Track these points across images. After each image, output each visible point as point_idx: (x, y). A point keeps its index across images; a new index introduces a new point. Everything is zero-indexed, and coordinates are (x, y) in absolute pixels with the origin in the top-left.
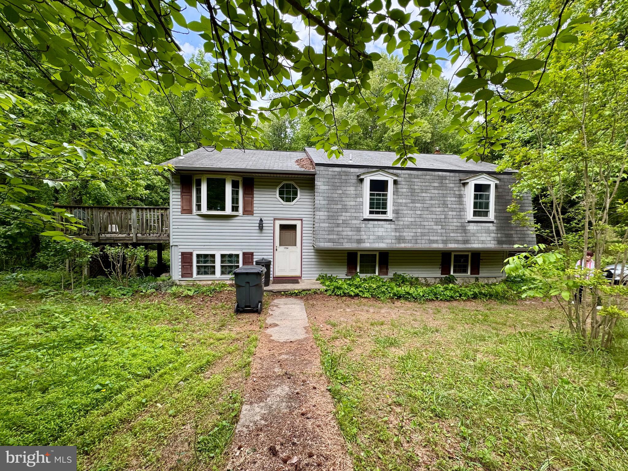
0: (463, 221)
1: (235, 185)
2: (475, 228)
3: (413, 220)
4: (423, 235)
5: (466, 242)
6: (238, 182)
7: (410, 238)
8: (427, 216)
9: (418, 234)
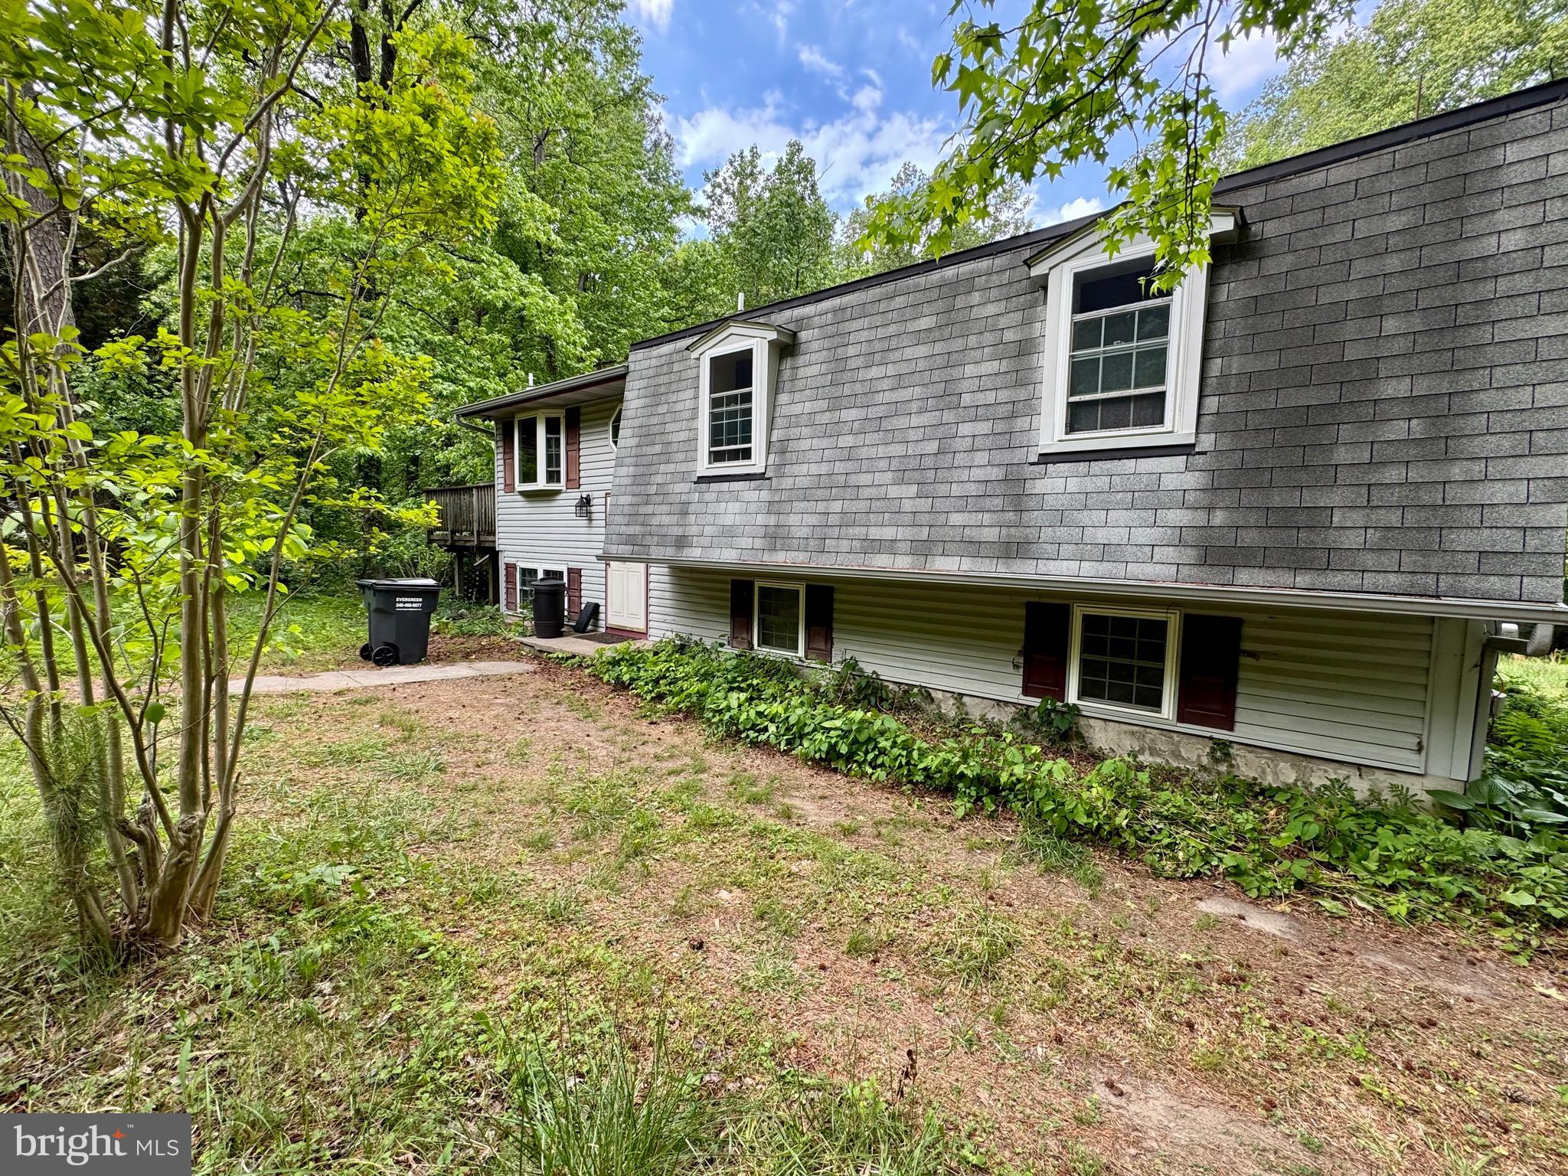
0: (1019, 456)
1: (552, 427)
2: (1073, 485)
3: (824, 468)
4: (848, 520)
5: (1014, 549)
6: (558, 419)
7: (805, 532)
8: (873, 452)
9: (833, 519)
